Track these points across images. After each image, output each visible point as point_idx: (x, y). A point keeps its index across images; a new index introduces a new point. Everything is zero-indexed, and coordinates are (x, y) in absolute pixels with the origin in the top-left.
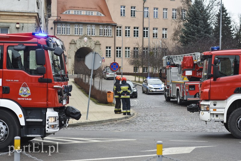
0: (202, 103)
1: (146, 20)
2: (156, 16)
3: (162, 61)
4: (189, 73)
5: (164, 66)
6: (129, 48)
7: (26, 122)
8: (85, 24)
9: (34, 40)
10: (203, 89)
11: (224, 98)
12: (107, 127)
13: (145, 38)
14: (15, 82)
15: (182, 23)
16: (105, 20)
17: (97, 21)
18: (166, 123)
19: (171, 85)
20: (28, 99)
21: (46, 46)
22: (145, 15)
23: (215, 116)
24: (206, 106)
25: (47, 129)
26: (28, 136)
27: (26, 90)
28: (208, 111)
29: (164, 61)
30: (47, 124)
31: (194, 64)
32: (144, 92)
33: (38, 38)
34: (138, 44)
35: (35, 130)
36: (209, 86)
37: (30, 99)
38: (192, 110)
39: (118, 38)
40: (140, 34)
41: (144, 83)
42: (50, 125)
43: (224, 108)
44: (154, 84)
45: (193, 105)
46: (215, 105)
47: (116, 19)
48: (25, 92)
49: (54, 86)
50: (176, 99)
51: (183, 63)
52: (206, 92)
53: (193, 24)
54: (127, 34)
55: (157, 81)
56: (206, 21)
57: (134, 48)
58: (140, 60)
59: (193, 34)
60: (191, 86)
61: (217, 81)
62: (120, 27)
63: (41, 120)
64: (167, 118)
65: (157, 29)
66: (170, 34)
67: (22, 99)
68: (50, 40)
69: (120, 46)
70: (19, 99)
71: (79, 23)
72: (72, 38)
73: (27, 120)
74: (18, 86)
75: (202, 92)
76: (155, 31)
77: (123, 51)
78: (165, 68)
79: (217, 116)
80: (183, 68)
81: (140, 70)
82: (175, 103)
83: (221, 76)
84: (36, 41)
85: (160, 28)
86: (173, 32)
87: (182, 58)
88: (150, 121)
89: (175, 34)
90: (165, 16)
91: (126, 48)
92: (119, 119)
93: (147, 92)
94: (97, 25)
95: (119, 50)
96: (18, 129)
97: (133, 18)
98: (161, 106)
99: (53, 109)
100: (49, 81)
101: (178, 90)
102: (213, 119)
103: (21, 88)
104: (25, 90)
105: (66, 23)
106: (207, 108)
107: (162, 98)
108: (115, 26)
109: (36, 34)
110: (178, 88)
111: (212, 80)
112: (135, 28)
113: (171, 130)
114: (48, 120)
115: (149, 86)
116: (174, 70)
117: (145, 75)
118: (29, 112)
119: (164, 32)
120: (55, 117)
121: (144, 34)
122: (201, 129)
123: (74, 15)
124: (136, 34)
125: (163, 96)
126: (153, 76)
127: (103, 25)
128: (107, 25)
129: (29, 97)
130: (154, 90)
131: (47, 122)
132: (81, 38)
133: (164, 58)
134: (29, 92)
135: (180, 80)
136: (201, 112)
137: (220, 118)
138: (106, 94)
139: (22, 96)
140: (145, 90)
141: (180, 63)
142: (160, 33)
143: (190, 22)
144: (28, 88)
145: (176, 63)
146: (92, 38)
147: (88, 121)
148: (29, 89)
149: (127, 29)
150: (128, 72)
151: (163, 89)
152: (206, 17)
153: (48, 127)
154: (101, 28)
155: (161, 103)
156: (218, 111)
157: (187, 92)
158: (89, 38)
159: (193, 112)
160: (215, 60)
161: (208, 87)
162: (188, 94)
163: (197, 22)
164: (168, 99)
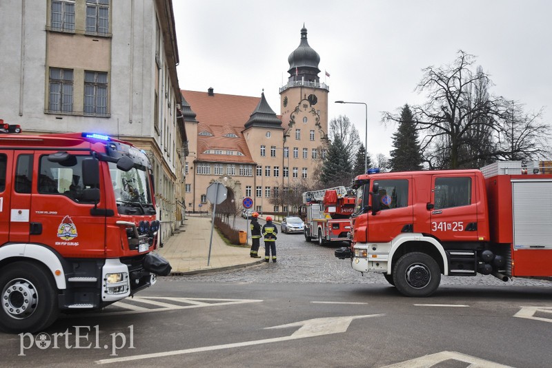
0: (356, 246)
1: (286, 160)
2: (296, 156)
3: (301, 198)
4: (332, 209)
5: (304, 203)
6: (269, 188)
7: (68, 283)
8: (225, 164)
9: (85, 145)
10: (358, 226)
11: (387, 240)
12: (231, 276)
13: (286, 178)
14: (51, 214)
15: (322, 162)
16: (245, 160)
17: (237, 160)
18: (306, 269)
19: (312, 224)
20: (72, 244)
21: (105, 155)
22: (285, 155)
23: (375, 265)
24: (362, 251)
25: (103, 294)
26: (70, 307)
27: (69, 228)
28: (365, 257)
29: (304, 198)
30: (104, 286)
31: (338, 200)
32: (283, 232)
33: (92, 141)
34: (277, 182)
35: (85, 295)
36: (366, 223)
37: (76, 244)
38: (341, 255)
39: (258, 178)
40: (281, 173)
41: (283, 222)
42: (110, 288)
43: (388, 254)
44: (294, 223)
45: (343, 249)
46: (374, 249)
47: (256, 158)
48: (67, 232)
49: (118, 222)
50: (317, 240)
51: (325, 199)
52: (361, 232)
53: (334, 162)
54: (267, 173)
55: (297, 219)
56: (347, 160)
57: (275, 188)
58: (279, 199)
59: (333, 172)
60: (334, 225)
61: (377, 216)
62: (261, 167)
63: (94, 279)
64: (308, 263)
65: (297, 169)
66: (310, 173)
67: (62, 243)
68: (113, 146)
69: (260, 185)
70: (58, 243)
71: (219, 163)
72: (211, 178)
73: (71, 279)
74: (56, 222)
75: (356, 231)
76: (295, 171)
77: (263, 190)
78: (305, 205)
79: (378, 265)
80: (325, 204)
81: (280, 209)
82: (317, 243)
83: (382, 209)
84: (88, 147)
85: (300, 168)
86: (313, 171)
87: (324, 194)
88: (286, 267)
89: (316, 174)
90: (305, 156)
91: (266, 188)
92: (248, 265)
93: (286, 231)
94: (237, 164)
95: (259, 189)
96: (53, 296)
97: (273, 158)
98: (300, 247)
99: (118, 260)
100: (109, 213)
101: (320, 228)
102: (372, 268)
103: (61, 225)
104: (67, 229)
105: (206, 163)
106: (363, 253)
107: (302, 238)
108: (255, 165)
109: (88, 136)
110: (320, 226)
111: (370, 214)
112: (275, 168)
113: (313, 281)
114: (105, 280)
115: (288, 225)
116: (315, 206)
117: (284, 214)
118: (75, 266)
119: (304, 172)
120: (122, 274)
121: (284, 173)
122: (351, 278)
123: (215, 155)
124: (276, 174)
125: (303, 236)
126: (293, 214)
127: (244, 164)
128: (248, 164)
129: (73, 241)
130: (294, 229)
131: (104, 283)
132: (222, 177)
133: (304, 194)
134: (75, 231)
135: (321, 218)
136: (355, 258)
137: (382, 268)
138: (238, 234)
139: (62, 238)
140: (284, 229)
141: (322, 199)
142: (300, 172)
143: (330, 160)
144: (73, 225)
145: (317, 199)
146: (233, 178)
147: (210, 267)
148: (74, 227)
149: (268, 169)
150: (268, 211)
151: (303, 229)
152: (346, 156)
153: (106, 292)
154: (241, 168)
155: (301, 244)
156: (380, 258)
157: (330, 232)
158: (229, 178)
159: (343, 259)
160: (374, 186)
161: (364, 224)
162: (332, 233)
163: (337, 160)
164: (309, 239)
